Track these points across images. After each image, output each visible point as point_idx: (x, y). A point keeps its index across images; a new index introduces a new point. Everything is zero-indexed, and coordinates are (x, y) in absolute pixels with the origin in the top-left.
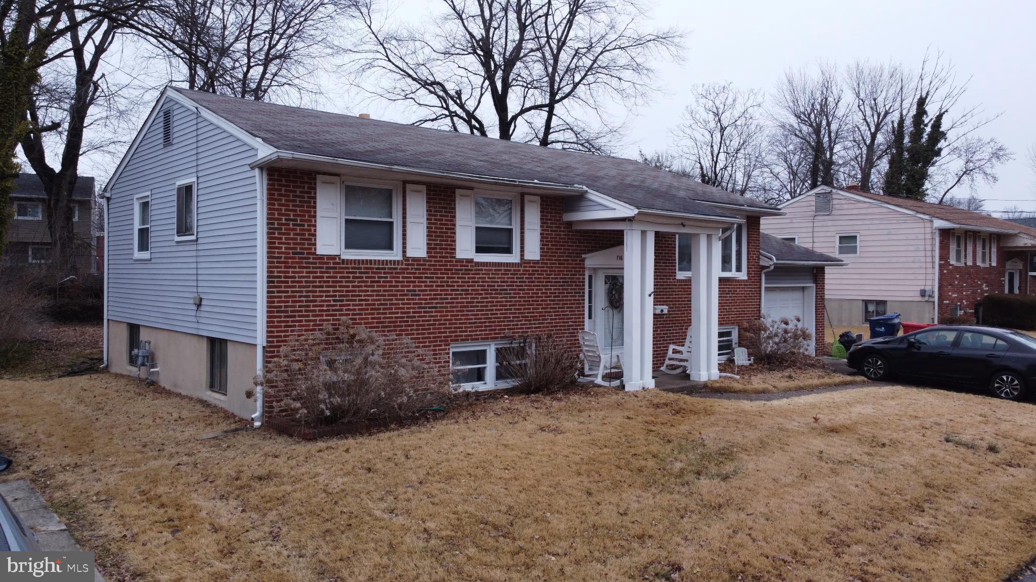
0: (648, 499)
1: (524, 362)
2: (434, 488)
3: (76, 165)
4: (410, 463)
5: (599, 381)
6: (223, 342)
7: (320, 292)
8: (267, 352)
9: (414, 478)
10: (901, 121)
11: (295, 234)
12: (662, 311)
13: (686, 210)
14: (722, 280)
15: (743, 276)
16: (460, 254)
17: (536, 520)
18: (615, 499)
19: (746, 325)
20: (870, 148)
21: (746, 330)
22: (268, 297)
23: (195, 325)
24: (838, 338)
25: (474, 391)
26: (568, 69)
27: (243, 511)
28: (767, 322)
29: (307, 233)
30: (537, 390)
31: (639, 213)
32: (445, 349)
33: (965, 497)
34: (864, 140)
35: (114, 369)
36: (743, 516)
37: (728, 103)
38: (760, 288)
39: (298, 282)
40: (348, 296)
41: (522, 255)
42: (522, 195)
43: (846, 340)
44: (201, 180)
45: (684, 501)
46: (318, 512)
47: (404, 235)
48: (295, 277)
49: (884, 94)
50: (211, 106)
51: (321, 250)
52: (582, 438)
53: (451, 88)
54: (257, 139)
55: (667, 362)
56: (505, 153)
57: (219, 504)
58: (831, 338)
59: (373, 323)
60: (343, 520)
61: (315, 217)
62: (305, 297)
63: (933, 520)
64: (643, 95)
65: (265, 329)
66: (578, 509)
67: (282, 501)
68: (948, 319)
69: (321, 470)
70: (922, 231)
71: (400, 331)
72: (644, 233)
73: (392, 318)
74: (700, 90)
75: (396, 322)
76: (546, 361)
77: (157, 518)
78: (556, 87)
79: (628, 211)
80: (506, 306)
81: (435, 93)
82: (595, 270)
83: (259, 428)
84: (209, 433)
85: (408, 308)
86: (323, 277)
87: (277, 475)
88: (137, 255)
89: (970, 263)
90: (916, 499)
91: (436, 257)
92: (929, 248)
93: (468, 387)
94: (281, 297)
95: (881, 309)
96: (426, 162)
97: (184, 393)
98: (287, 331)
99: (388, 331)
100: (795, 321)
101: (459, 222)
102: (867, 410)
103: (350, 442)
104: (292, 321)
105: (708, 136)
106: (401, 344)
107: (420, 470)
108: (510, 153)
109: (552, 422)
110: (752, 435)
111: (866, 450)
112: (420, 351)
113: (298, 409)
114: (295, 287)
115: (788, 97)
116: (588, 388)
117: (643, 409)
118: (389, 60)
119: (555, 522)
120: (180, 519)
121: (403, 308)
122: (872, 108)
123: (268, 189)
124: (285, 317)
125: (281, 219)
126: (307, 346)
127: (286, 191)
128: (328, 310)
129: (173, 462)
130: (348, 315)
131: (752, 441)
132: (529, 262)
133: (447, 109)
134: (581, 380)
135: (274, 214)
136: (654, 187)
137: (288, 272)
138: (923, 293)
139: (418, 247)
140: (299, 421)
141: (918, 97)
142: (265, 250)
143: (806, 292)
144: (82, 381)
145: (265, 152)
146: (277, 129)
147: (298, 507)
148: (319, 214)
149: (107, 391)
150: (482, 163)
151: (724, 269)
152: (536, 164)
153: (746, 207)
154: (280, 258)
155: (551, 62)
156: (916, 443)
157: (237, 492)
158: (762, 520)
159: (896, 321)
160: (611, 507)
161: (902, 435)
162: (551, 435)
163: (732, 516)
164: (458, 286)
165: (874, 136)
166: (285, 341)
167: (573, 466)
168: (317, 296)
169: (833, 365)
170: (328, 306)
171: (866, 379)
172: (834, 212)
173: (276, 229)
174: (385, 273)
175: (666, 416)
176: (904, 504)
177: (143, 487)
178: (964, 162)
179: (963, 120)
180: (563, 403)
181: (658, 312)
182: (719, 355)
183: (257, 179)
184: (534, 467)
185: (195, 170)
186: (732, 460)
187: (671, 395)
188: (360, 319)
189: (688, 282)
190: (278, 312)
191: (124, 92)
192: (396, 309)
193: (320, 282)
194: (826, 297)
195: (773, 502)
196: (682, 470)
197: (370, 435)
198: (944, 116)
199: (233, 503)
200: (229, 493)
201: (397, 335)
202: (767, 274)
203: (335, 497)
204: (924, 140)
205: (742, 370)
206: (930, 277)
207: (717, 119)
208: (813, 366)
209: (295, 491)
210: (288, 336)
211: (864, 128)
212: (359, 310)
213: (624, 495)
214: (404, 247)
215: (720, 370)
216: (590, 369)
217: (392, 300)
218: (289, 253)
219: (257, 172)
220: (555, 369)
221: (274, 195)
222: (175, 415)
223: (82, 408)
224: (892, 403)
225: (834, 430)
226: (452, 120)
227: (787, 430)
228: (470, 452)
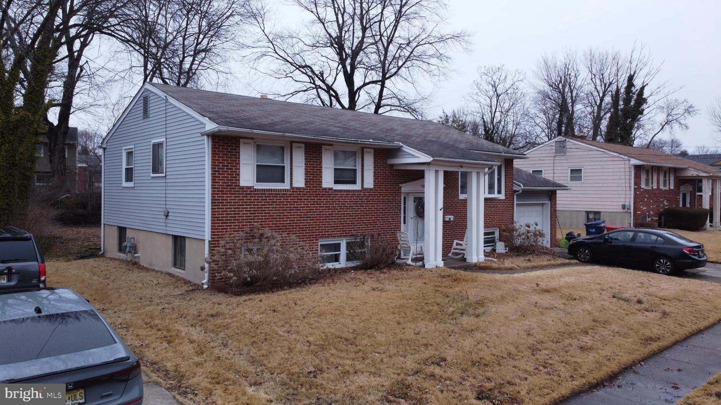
0: (432, 326)
1: (363, 250)
2: (312, 320)
3: (68, 120)
4: (297, 308)
5: (409, 262)
6: (183, 238)
7: (242, 208)
8: (211, 244)
9: (300, 315)
10: (618, 90)
11: (227, 174)
12: (450, 219)
13: (464, 157)
14: (486, 200)
15: (502, 196)
16: (325, 185)
17: (369, 336)
18: (413, 326)
19: (503, 227)
20: (600, 106)
21: (504, 231)
22: (212, 212)
23: (165, 228)
24: (565, 236)
25: (332, 268)
26: (394, 58)
27: (205, 332)
28: (517, 226)
29: (234, 173)
30: (370, 268)
31: (433, 160)
32: (316, 243)
33: (614, 327)
34: (595, 102)
35: (108, 255)
36: (484, 335)
37: (501, 79)
38: (513, 204)
39: (229, 202)
40: (258, 211)
41: (362, 185)
42: (363, 149)
43: (570, 236)
44: (168, 140)
45: (452, 328)
46: (248, 333)
47: (291, 174)
48: (227, 200)
49: (608, 71)
50: (175, 95)
51: (243, 183)
52: (396, 294)
53: (317, 69)
54: (205, 118)
55: (453, 251)
56: (352, 120)
57: (191, 329)
58: (561, 235)
59: (273, 227)
60: (262, 336)
61: (239, 164)
62: (233, 211)
63: (592, 338)
64: (444, 74)
65: (210, 230)
66: (393, 331)
67: (227, 327)
68: (640, 223)
69: (247, 311)
70: (623, 166)
71: (289, 231)
72: (437, 172)
73: (284, 224)
74: (483, 70)
75: (286, 226)
76: (377, 250)
77: (158, 336)
78: (386, 68)
79: (427, 159)
80: (352, 216)
81: (306, 74)
82: (408, 194)
83: (207, 289)
84: (177, 292)
85: (294, 218)
86: (244, 199)
87: (222, 314)
88: (125, 184)
89: (655, 187)
90: (585, 328)
91: (310, 187)
92: (627, 177)
93: (330, 265)
94: (219, 211)
95: (597, 217)
96: (305, 129)
97: (156, 269)
98: (223, 232)
99: (282, 232)
100: (535, 225)
101: (324, 166)
102: (571, 280)
103: (262, 296)
104: (226, 226)
105: (489, 100)
106: (290, 239)
107: (303, 311)
108: (355, 120)
109: (380, 286)
110: (497, 293)
111: (564, 302)
112: (301, 243)
113: (232, 278)
114: (227, 205)
115: (544, 73)
116: (402, 266)
117: (435, 279)
118: (276, 53)
119: (379, 337)
120: (170, 336)
121: (291, 218)
122: (600, 80)
123: (212, 148)
124: (222, 223)
125: (219, 166)
126: (235, 241)
127: (222, 148)
128: (247, 219)
129: (160, 308)
130: (258, 222)
131: (497, 296)
132: (367, 189)
133: (314, 83)
134: (398, 261)
135: (215, 163)
136: (445, 141)
137: (223, 197)
138: (624, 207)
139: (300, 181)
140: (231, 285)
141: (628, 75)
142: (210, 184)
143: (544, 207)
144: (91, 262)
145: (211, 126)
146: (215, 110)
147: (236, 330)
148: (241, 162)
149: (109, 268)
150: (338, 129)
151: (490, 193)
152: (371, 128)
153: (503, 154)
154: (219, 188)
155: (384, 52)
156: (594, 298)
157: (200, 323)
158: (495, 338)
159: (603, 225)
160: (410, 330)
161: (587, 293)
162: (379, 292)
163: (478, 335)
164: (324, 204)
165: (602, 100)
166: (222, 238)
167: (391, 309)
168: (240, 211)
169: (560, 253)
170: (246, 217)
171: (578, 262)
172: (567, 154)
173: (216, 171)
174: (280, 197)
175: (447, 283)
176: (577, 330)
177: (146, 321)
178: (666, 116)
179: (658, 90)
180: (387, 275)
181: (447, 219)
182: (485, 247)
183: (206, 142)
184: (368, 309)
185: (164, 134)
186: (483, 307)
187: (453, 270)
188: (265, 224)
189: (465, 201)
190: (217, 220)
191: (101, 72)
192: (286, 218)
193: (242, 202)
194: (557, 209)
195: (503, 328)
196: (453, 312)
197: (273, 292)
198: (645, 88)
199: (199, 329)
200: (196, 324)
201: (288, 234)
202: (517, 196)
203: (257, 325)
204: (632, 104)
205: (500, 256)
206: (628, 196)
207: (494, 89)
208: (545, 253)
209: (233, 322)
210: (224, 235)
211: (595, 94)
212: (265, 219)
213: (419, 324)
214: (291, 181)
215: (486, 256)
216: (405, 255)
217: (284, 213)
218: (224, 186)
219: (205, 137)
220: (382, 254)
221: (215, 151)
222: (155, 282)
223: (96, 278)
224: (588, 275)
225: (547, 291)
226: (317, 91)
227: (519, 291)
228: (332, 301)
